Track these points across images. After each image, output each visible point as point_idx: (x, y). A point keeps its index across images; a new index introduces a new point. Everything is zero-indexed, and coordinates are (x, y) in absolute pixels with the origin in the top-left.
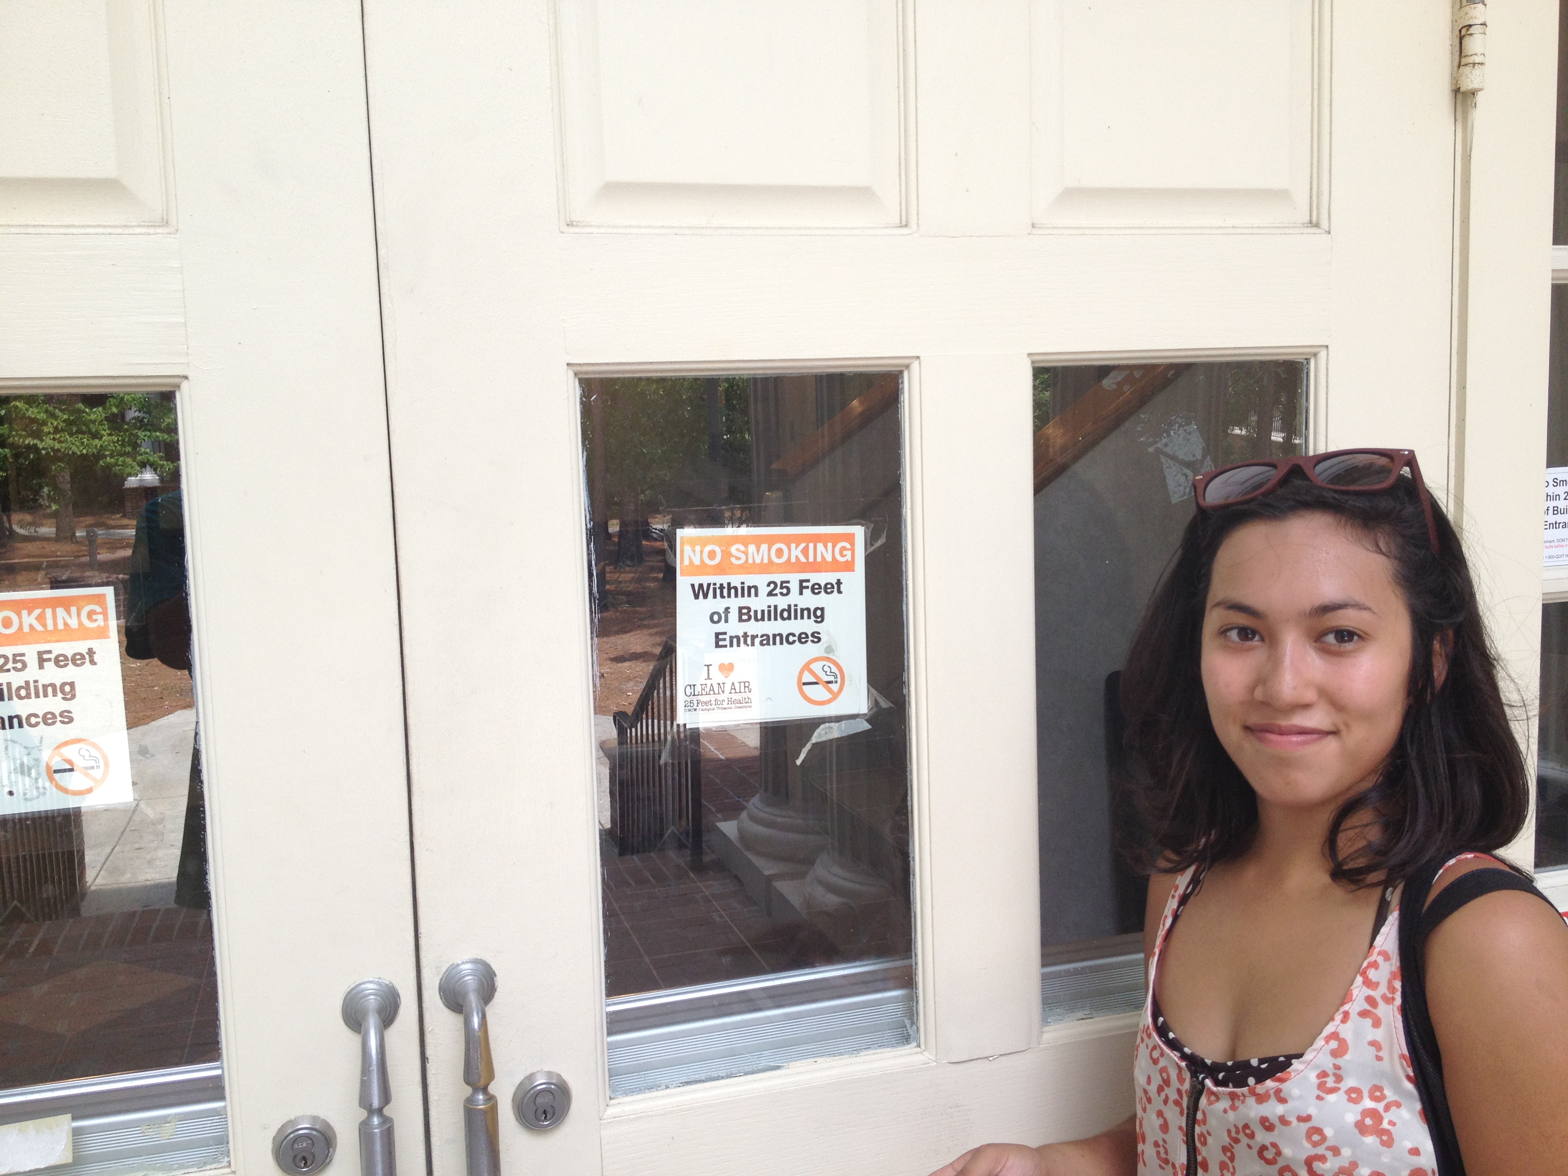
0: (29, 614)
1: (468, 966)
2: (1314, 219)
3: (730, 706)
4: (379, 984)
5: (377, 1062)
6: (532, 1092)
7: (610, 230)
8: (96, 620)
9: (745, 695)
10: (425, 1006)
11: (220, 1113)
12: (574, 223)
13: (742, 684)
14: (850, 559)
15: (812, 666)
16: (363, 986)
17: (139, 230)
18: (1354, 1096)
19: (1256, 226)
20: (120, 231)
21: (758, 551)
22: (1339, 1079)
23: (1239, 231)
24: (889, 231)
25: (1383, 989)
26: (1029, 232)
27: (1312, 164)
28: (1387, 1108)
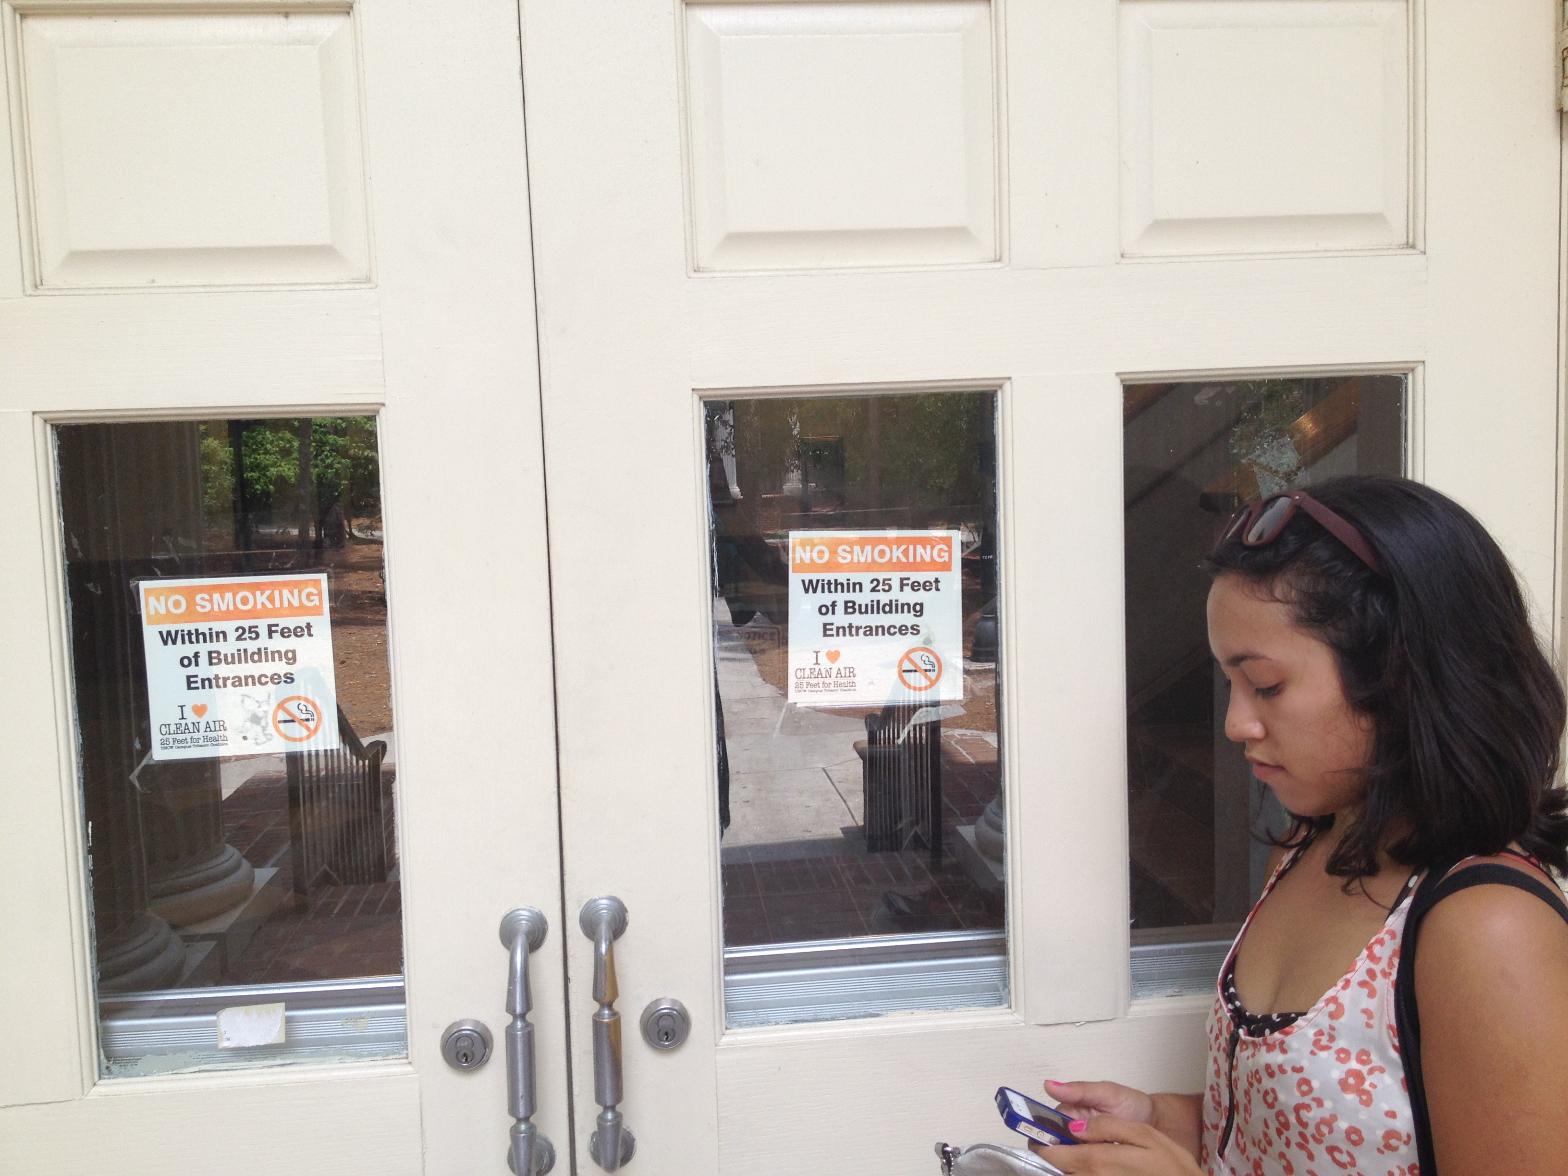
0: (262, 594)
1: (604, 901)
2: (1411, 241)
3: (836, 688)
4: (530, 911)
5: (521, 975)
6: (657, 1014)
7: (731, 275)
8: (313, 601)
9: (850, 680)
10: (568, 933)
11: (403, 1014)
12: (701, 269)
13: (847, 670)
14: (947, 560)
15: (912, 656)
16: (517, 912)
17: (347, 286)
18: (1343, 1055)
19: (1349, 248)
20: (332, 287)
21: (862, 552)
22: (1332, 1038)
23: (1330, 254)
24: (983, 266)
25: (1383, 964)
26: (1118, 262)
27: (1408, 188)
28: (1371, 1071)
